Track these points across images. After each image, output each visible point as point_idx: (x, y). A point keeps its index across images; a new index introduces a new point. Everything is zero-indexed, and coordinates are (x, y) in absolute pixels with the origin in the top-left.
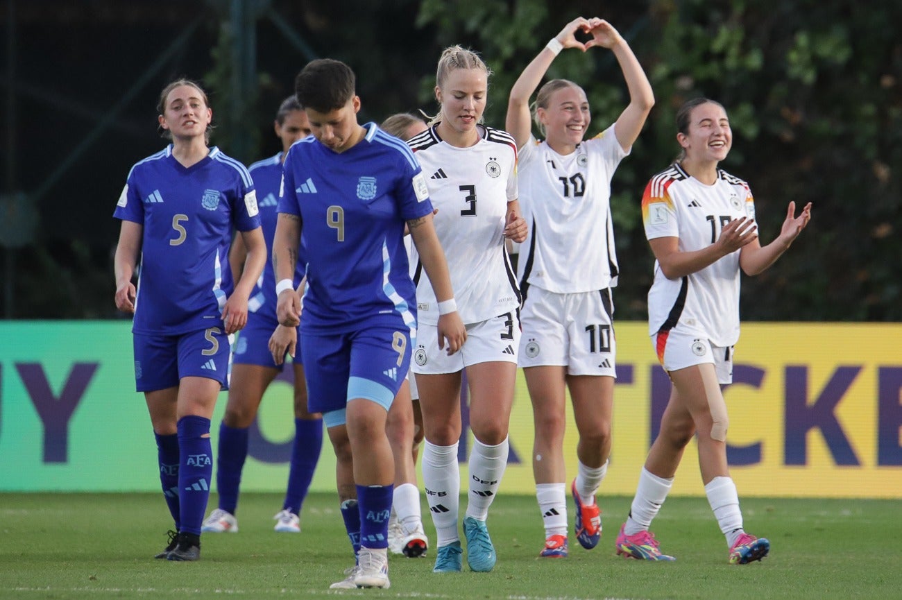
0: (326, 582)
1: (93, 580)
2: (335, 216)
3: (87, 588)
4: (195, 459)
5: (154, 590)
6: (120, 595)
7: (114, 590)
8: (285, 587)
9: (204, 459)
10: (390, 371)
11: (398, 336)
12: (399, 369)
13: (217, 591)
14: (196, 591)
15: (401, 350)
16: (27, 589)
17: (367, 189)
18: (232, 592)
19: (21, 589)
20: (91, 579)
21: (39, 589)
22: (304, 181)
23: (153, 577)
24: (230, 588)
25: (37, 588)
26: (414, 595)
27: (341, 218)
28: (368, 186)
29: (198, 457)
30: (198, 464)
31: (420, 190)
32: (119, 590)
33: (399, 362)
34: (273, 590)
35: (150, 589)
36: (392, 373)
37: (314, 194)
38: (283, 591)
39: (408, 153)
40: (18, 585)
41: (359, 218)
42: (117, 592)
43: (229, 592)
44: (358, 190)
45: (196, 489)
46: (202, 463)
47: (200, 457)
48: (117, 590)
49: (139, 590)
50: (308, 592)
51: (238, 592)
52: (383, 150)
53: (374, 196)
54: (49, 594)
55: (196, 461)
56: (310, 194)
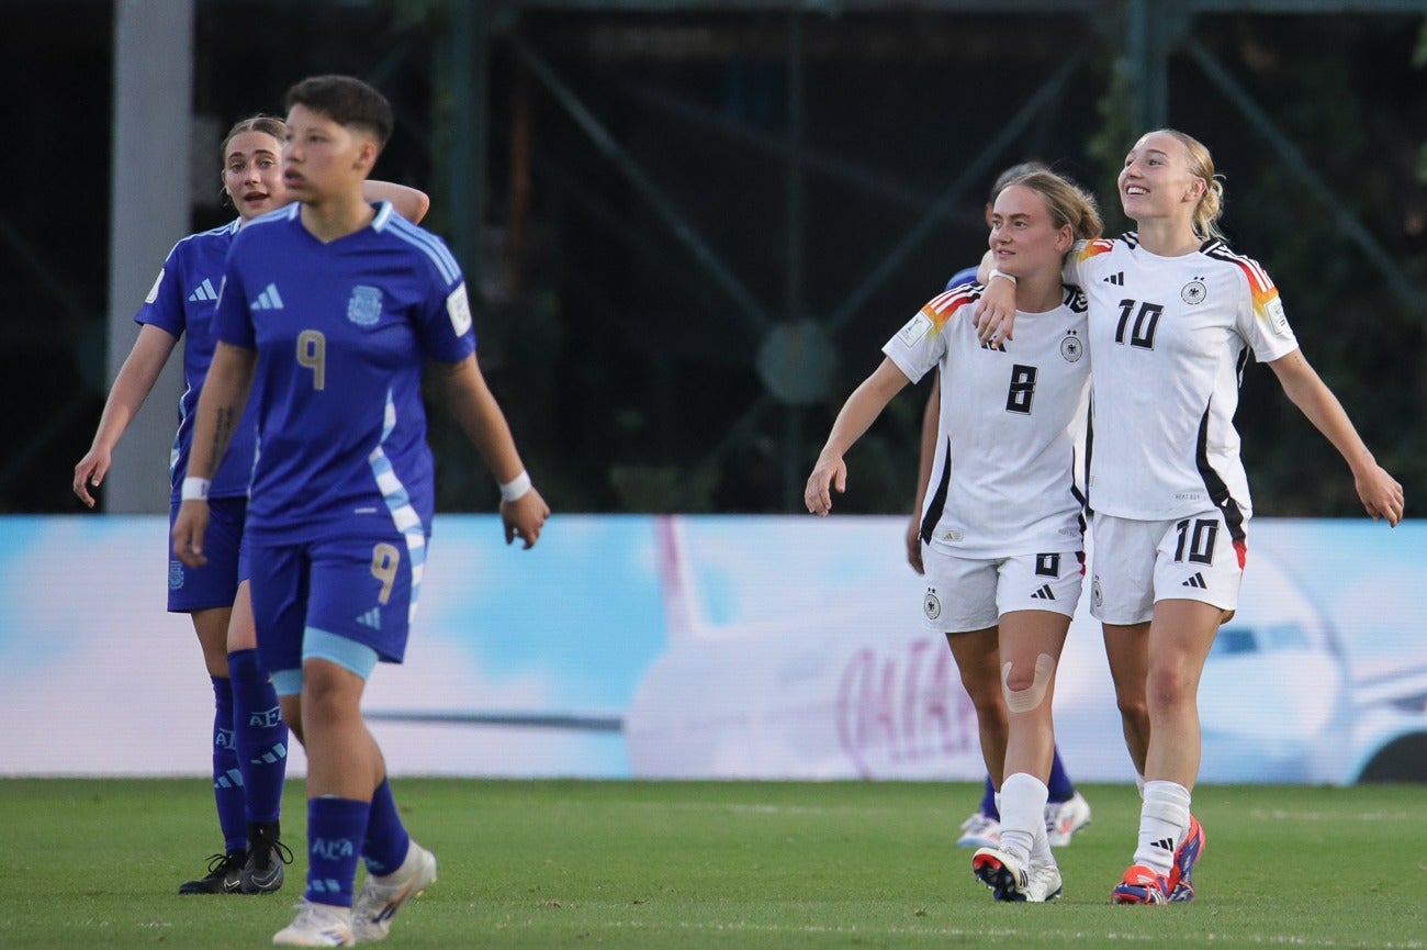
0: (1277, 924)
1: (921, 917)
2: (311, 347)
3: (912, 928)
4: (263, 718)
5: (1014, 932)
6: (963, 940)
7: (953, 932)
8: (1213, 931)
9: (277, 714)
10: (368, 616)
11: (384, 551)
12: (384, 610)
13: (1110, 936)
14: (1079, 935)
15: (388, 577)
16: (822, 929)
17: (365, 307)
18: (1133, 937)
19: (812, 929)
20: (919, 914)
21: (839, 929)
22: (263, 290)
23: (1012, 912)
24: (1130, 932)
25: (837, 927)
26: (1412, 945)
27: (321, 351)
28: (369, 302)
29: (267, 714)
30: (269, 725)
31: (459, 316)
32: (961, 932)
33: (384, 596)
34: (1196, 935)
35: (1008, 932)
36: (372, 618)
37: (278, 311)
38: (1211, 936)
39: (439, 256)
40: (808, 922)
41: (348, 353)
42: (956, 935)
43: (1129, 937)
44: (350, 308)
45: (269, 761)
46: (273, 721)
47: (271, 714)
48: (957, 932)
49: (991, 932)
50: (1250, 938)
51: (1142, 937)
52: (398, 247)
53: (377, 320)
54: (856, 937)
55: (265, 722)
56: (273, 311)
